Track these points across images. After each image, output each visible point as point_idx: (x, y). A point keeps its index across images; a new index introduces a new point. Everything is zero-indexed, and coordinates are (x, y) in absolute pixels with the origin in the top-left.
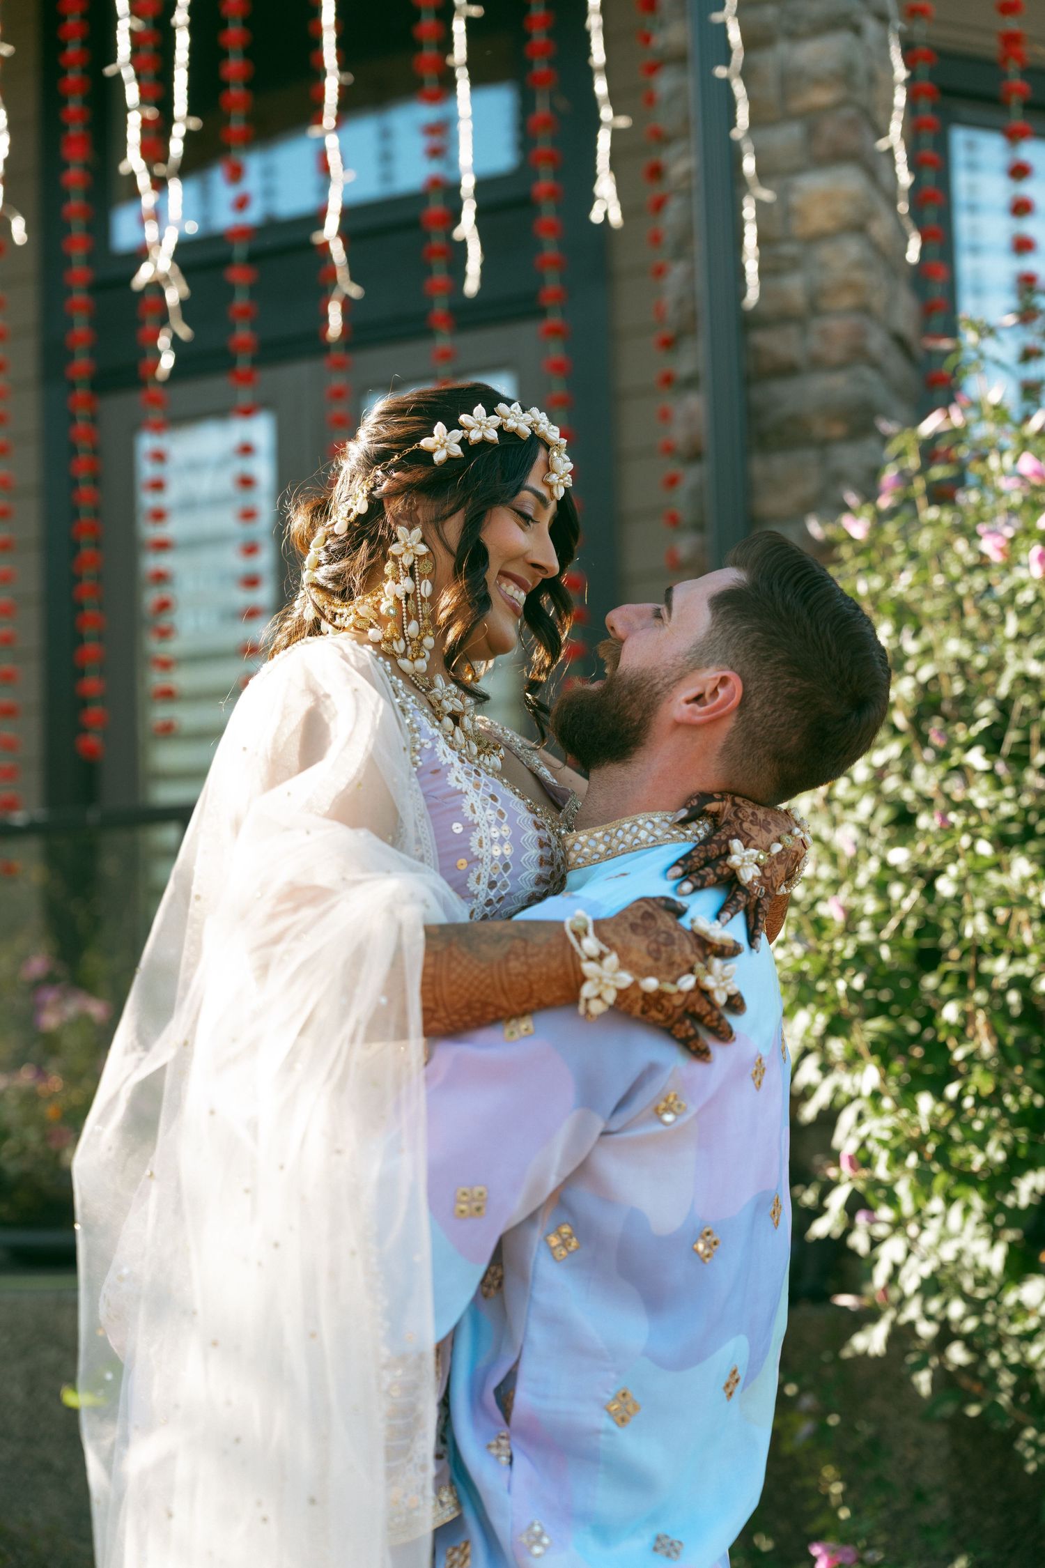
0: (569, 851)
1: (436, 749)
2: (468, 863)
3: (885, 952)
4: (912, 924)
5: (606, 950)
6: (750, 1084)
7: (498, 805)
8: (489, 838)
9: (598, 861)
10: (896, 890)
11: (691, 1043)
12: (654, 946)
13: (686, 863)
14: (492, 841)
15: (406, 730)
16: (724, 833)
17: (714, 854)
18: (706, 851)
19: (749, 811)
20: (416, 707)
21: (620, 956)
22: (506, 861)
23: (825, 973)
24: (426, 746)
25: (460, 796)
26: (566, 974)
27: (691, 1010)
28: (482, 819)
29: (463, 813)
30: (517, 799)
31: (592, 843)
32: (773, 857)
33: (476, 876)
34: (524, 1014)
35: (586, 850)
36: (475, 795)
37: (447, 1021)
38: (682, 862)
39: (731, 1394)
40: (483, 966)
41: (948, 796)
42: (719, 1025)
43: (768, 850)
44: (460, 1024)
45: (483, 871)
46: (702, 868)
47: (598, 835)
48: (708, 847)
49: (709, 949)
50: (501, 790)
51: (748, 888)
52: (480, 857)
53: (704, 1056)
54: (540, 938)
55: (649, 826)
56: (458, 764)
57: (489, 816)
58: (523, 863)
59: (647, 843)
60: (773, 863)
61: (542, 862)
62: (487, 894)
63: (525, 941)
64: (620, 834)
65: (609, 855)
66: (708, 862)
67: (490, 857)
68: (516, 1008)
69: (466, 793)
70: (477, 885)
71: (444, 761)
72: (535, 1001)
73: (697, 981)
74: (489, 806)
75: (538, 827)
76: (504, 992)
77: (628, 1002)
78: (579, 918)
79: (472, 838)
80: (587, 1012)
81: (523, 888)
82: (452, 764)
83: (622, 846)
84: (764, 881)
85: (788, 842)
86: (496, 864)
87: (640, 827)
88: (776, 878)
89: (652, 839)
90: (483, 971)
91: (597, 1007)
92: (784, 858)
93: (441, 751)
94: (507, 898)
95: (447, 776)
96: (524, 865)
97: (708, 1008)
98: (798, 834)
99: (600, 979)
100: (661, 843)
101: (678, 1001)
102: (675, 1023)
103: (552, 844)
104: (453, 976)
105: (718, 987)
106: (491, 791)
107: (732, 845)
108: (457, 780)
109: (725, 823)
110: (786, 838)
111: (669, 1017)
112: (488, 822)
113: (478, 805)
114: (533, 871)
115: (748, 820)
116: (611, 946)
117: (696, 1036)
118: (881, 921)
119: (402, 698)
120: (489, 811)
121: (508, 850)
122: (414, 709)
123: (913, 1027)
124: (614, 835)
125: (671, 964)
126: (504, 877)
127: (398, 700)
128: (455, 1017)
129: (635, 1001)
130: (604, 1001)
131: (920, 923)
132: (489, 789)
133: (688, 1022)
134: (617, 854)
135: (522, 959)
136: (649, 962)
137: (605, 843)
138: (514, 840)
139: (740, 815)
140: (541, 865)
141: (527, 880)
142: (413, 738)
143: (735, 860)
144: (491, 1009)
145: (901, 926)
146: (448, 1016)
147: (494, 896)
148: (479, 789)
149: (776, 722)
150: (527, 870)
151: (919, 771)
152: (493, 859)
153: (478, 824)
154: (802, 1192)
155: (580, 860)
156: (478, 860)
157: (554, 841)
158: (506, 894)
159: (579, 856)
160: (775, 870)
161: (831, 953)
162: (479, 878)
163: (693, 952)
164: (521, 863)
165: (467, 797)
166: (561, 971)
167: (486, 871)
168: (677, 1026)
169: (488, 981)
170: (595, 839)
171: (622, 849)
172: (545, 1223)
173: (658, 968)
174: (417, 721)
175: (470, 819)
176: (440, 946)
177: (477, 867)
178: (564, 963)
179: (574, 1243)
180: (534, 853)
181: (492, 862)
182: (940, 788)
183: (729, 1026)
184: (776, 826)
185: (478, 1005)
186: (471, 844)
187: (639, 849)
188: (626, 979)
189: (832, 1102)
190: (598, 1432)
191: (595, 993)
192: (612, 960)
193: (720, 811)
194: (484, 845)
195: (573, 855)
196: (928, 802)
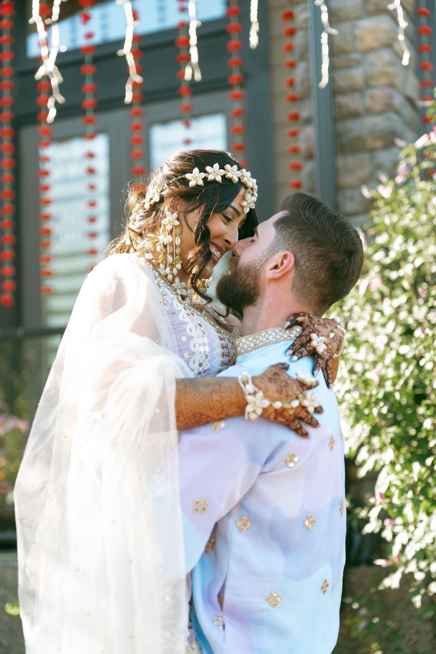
0: (237, 347)
1: (173, 303)
2: (190, 355)
3: (397, 396)
4: (411, 382)
5: (257, 390)
6: (328, 448)
7: (202, 329)
8: (198, 344)
9: (251, 351)
10: (404, 365)
11: (299, 431)
12: (279, 388)
13: (293, 347)
14: (200, 345)
15: (161, 294)
16: (307, 331)
17: (304, 341)
18: (301, 341)
19: (316, 320)
20: (164, 285)
21: (264, 393)
22: (207, 354)
23: (368, 405)
24: (169, 302)
25: (185, 324)
26: (239, 401)
27: (298, 416)
28: (195, 335)
29: (186, 332)
30: (211, 326)
31: (248, 343)
32: (331, 339)
33: (193, 361)
34: (221, 419)
35: (245, 346)
36: (192, 324)
37: (184, 422)
38: (291, 348)
39: (325, 592)
40: (201, 396)
41: (429, 321)
42: (312, 421)
43: (328, 336)
44: (190, 424)
45: (196, 358)
46: (300, 348)
47: (251, 339)
48: (301, 338)
49: (304, 386)
50: (204, 322)
51: (322, 356)
52: (195, 352)
53: (306, 436)
54: (227, 385)
55: (274, 334)
56: (183, 310)
57: (198, 334)
58: (214, 355)
59: (273, 342)
60: (331, 342)
61: (223, 355)
62: (199, 369)
63: (220, 386)
64: (260, 338)
65: (255, 348)
66: (302, 345)
67: (199, 352)
68: (216, 417)
69: (188, 323)
70: (193, 365)
71: (177, 309)
72: (224, 414)
73: (300, 403)
74: (198, 329)
75: (221, 339)
76: (210, 409)
77: (267, 414)
78: (245, 376)
79: (190, 343)
80: (249, 419)
81: (215, 367)
82: (181, 310)
83: (261, 343)
84: (329, 351)
85: (336, 332)
86: (202, 355)
87: (270, 335)
88: (334, 349)
89: (275, 339)
90: (201, 399)
91: (253, 416)
92: (335, 339)
93: (176, 304)
94: (208, 371)
95: (178, 316)
96: (215, 356)
97: (305, 414)
98: (340, 328)
99: (255, 403)
100: (279, 341)
101: (291, 412)
102: (290, 423)
103: (228, 347)
104: (187, 401)
105: (310, 405)
106: (199, 322)
107: (312, 336)
108: (183, 317)
109: (306, 326)
110: (335, 330)
111: (287, 420)
112: (198, 336)
113: (193, 328)
114: (219, 359)
115: (317, 324)
116: (260, 388)
117: (301, 428)
118: (395, 381)
119: (158, 281)
120: (198, 331)
121: (207, 349)
122: (163, 286)
123: (412, 432)
124: (257, 339)
125: (288, 396)
126: (206, 361)
127: (156, 281)
128: (188, 420)
129: (271, 413)
130: (256, 414)
131: (416, 382)
132: (198, 321)
133: (296, 422)
134: (259, 347)
135: (219, 394)
136: (277, 395)
137: (254, 342)
138: (210, 344)
139: (313, 322)
140: (223, 356)
141: (217, 363)
142: (164, 298)
143: (314, 343)
144: (204, 417)
145: (406, 383)
146: (185, 420)
147: (202, 370)
148: (193, 321)
149: (313, 269)
150: (216, 358)
151: (415, 309)
152: (200, 353)
153: (193, 337)
154: (360, 511)
155: (242, 351)
156: (193, 353)
157: (230, 346)
158: (207, 369)
159: (242, 349)
160: (333, 345)
161: (371, 396)
162: (194, 362)
163: (298, 389)
164: (213, 355)
165: (188, 325)
166: (236, 400)
167: (197, 358)
168: (292, 424)
169: (203, 404)
170: (249, 341)
171: (261, 345)
172: (235, 516)
173: (281, 398)
174: (165, 291)
175: (190, 335)
176: (181, 387)
177: (194, 357)
178: (237, 396)
179: (249, 525)
180: (220, 351)
181: (200, 354)
182: (426, 318)
183: (317, 421)
184: (329, 325)
185: (198, 415)
186: (190, 346)
187: (269, 344)
188: (266, 403)
189: (374, 468)
190: (263, 610)
191: (252, 410)
192: (260, 394)
193: (304, 321)
194: (196, 346)
195: (239, 348)
196: (419, 324)
